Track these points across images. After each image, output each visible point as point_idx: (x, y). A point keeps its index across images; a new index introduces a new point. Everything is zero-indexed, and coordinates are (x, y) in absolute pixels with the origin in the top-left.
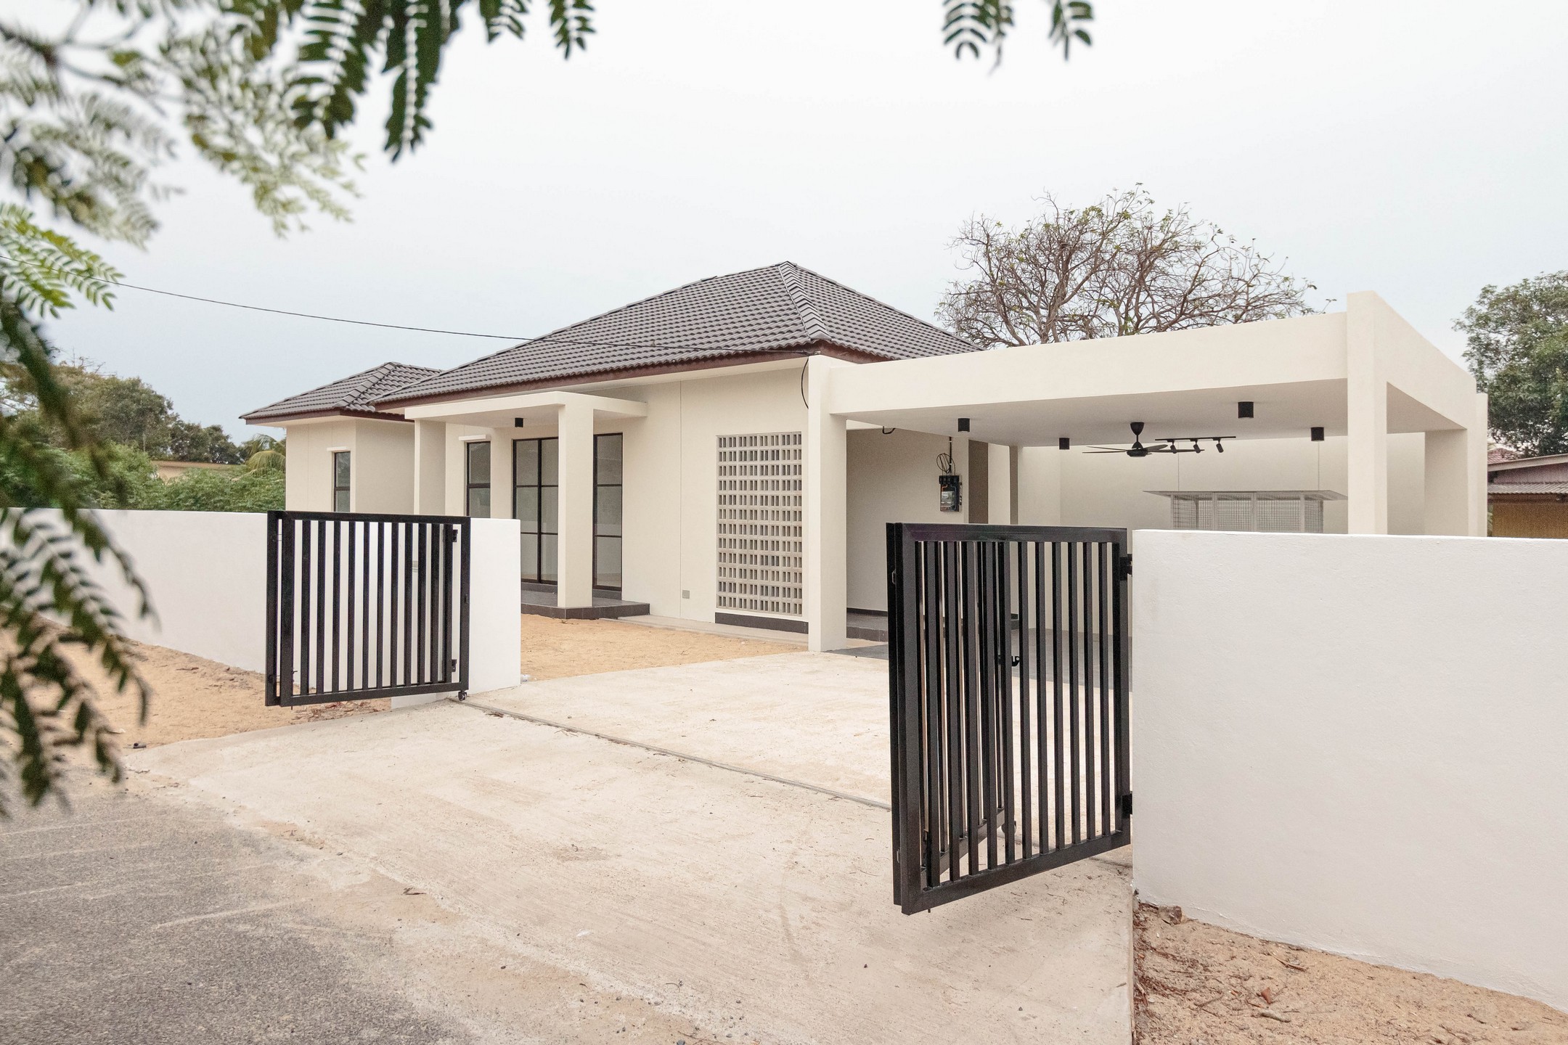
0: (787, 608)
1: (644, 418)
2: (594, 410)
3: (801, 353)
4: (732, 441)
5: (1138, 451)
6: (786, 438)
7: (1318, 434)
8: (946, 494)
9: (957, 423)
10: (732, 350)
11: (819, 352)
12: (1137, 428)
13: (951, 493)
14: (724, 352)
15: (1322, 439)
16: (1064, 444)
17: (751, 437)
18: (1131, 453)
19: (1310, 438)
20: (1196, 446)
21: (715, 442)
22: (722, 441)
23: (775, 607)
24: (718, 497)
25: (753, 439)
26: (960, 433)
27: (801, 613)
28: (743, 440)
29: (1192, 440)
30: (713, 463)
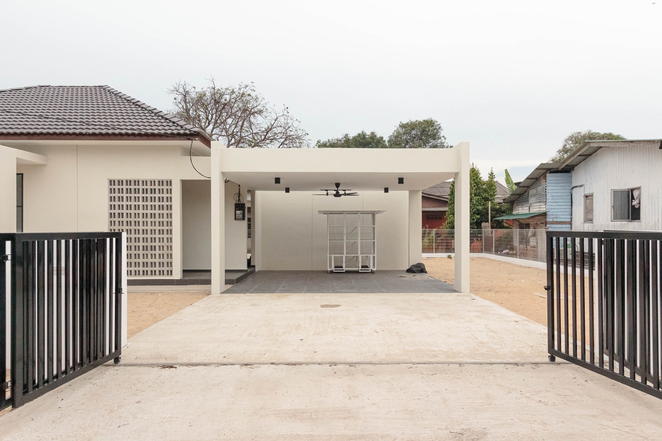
0: (161, 273)
1: (45, 165)
2: (17, 158)
3: (187, 138)
4: (120, 182)
5: (337, 195)
6: (161, 183)
7: (386, 190)
8: (238, 212)
9: (274, 180)
10: (143, 132)
11: (197, 139)
12: (338, 185)
13: (241, 211)
14: (136, 132)
15: (388, 192)
16: (287, 190)
17: (135, 181)
18: (335, 195)
19: (384, 191)
20: (327, 193)
21: (107, 183)
22: (112, 182)
23: (153, 273)
24: (109, 214)
25: (136, 182)
26: (276, 184)
27: (171, 274)
28: (129, 182)
29: (326, 190)
30: (105, 195)
